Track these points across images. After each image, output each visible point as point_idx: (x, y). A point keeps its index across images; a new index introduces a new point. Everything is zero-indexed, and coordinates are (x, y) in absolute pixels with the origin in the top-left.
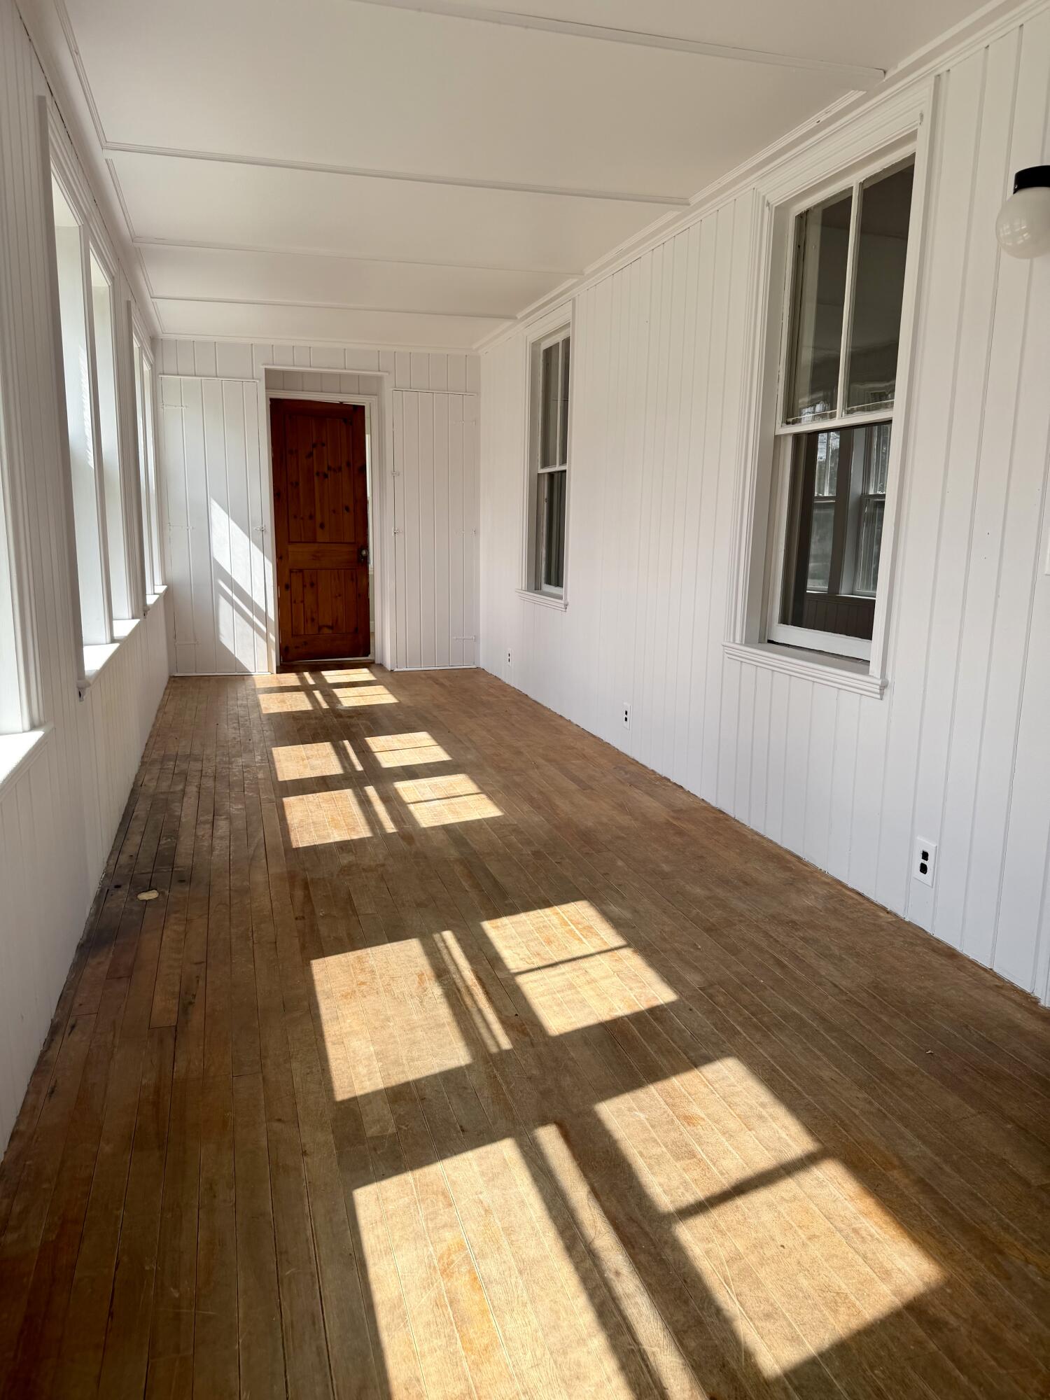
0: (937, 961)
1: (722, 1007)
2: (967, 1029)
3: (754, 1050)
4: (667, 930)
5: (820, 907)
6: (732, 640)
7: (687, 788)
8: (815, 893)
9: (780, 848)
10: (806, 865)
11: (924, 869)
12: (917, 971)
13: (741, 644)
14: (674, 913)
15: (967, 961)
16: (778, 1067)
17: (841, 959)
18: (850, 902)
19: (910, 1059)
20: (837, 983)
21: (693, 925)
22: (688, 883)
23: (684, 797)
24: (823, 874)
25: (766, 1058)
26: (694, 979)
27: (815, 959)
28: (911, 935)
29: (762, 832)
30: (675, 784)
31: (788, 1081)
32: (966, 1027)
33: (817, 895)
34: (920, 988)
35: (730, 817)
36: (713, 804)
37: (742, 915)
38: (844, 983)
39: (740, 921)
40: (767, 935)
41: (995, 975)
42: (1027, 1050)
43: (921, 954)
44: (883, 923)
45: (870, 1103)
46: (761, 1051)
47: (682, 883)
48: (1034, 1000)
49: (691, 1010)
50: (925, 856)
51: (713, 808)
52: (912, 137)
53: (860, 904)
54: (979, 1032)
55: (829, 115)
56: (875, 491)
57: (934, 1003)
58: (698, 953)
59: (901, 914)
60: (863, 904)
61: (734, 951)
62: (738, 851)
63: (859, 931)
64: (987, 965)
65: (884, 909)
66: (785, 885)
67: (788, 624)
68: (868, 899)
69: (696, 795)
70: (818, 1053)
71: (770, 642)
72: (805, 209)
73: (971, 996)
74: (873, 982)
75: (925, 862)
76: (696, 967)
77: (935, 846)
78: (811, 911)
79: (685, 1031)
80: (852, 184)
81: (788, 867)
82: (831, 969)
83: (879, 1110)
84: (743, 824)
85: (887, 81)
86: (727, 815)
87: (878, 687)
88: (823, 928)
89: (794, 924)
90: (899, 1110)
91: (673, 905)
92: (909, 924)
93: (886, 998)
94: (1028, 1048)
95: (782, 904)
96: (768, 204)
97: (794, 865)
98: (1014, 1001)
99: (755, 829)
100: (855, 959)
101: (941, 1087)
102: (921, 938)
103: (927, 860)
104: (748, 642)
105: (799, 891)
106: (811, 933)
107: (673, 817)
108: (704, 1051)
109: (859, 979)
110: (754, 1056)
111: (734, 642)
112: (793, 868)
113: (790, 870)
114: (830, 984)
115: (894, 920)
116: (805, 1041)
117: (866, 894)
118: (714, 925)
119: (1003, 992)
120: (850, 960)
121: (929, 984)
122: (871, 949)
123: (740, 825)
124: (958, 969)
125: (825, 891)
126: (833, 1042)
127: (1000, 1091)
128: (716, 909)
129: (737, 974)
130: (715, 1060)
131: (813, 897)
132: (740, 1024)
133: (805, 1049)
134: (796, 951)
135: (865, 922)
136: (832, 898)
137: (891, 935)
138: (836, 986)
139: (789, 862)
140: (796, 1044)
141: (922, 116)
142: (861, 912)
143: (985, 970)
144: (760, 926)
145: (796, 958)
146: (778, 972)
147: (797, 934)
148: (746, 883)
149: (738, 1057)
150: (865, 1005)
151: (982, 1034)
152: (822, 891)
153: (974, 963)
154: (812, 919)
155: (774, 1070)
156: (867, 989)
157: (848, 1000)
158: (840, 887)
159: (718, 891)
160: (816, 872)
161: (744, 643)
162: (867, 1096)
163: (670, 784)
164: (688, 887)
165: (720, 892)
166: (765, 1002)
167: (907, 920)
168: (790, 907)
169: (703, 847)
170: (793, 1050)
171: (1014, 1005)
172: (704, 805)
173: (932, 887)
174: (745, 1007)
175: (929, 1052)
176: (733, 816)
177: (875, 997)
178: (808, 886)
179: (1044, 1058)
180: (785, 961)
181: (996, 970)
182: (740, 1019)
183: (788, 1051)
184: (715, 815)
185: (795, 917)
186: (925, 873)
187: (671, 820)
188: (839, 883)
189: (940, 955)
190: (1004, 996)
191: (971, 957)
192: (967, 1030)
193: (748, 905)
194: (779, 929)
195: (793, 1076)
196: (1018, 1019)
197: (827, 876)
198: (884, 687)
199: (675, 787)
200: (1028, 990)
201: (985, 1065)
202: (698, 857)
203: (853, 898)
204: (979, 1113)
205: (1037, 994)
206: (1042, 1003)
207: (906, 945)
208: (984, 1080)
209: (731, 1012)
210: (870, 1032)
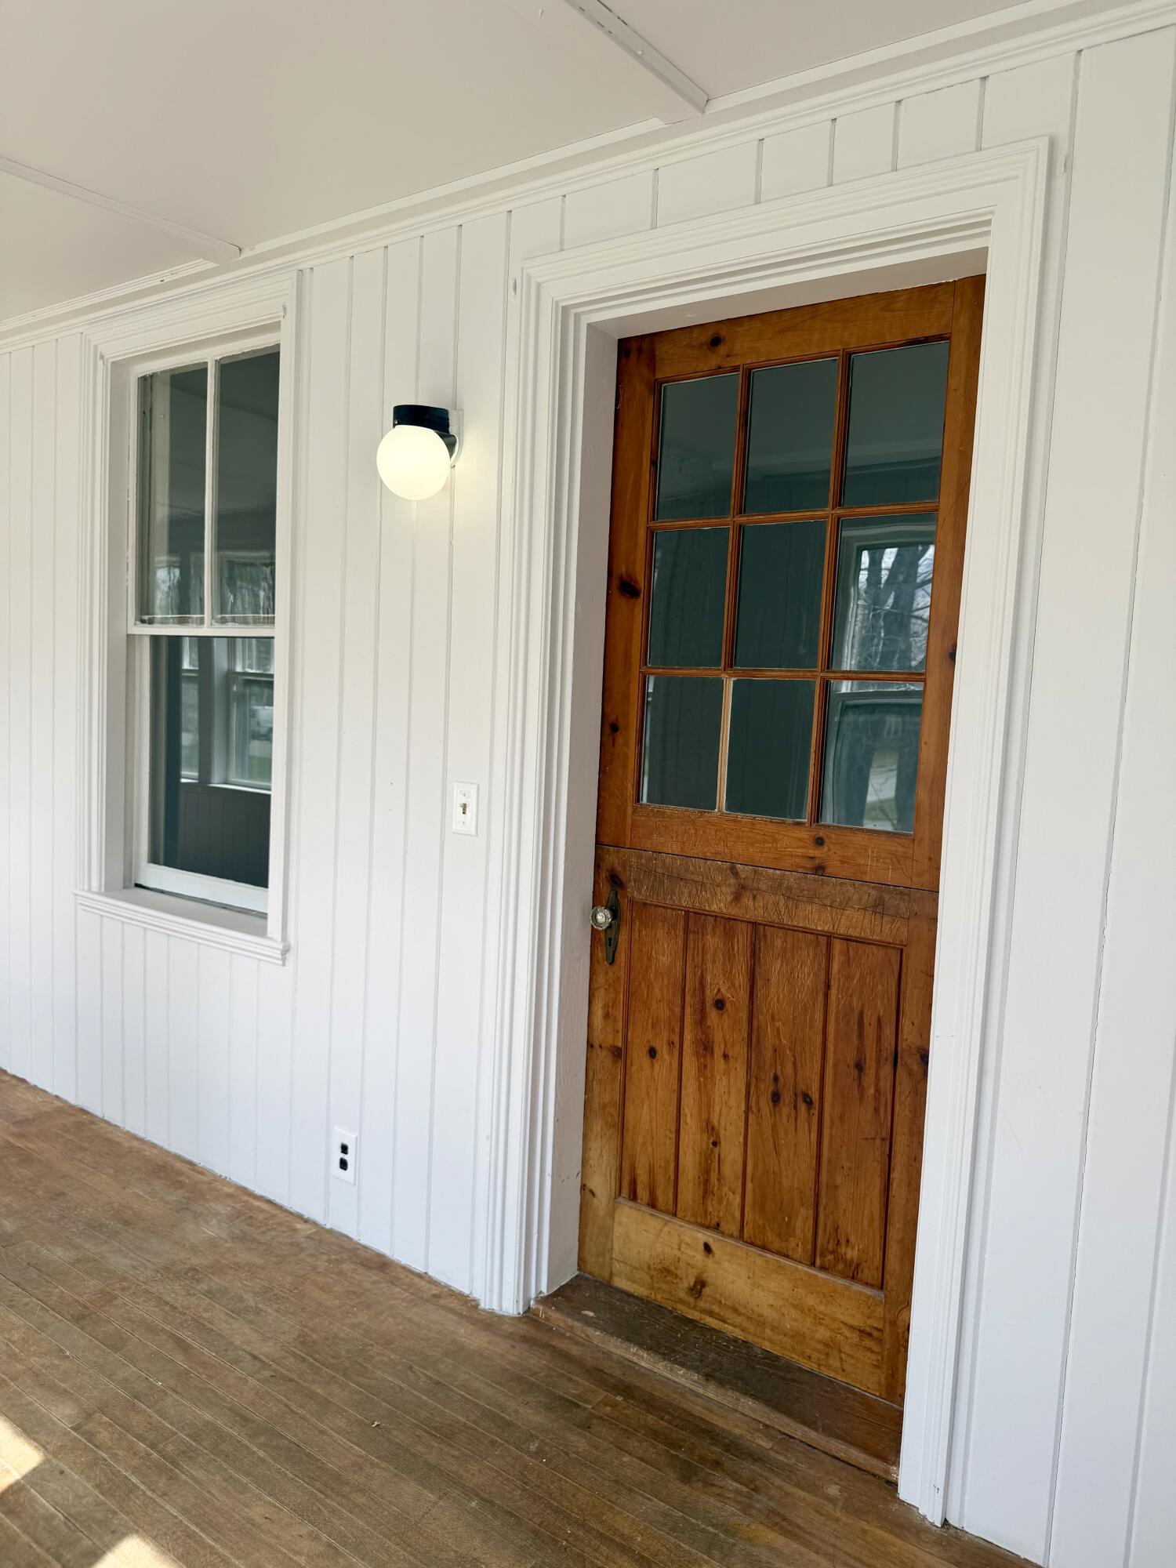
0: (368, 1278)
1: (108, 1449)
2: (412, 1371)
3: (158, 1508)
4: (15, 1338)
5: (224, 1235)
6: (86, 888)
7: (32, 1081)
8: (217, 1214)
9: (168, 1153)
10: (201, 1173)
11: (343, 1164)
12: (348, 1302)
13: (99, 893)
14: (27, 1304)
15: (399, 1270)
16: (194, 1528)
17: (258, 1312)
18: (261, 1217)
19: (356, 1444)
20: (256, 1353)
21: (56, 1318)
22: (43, 1245)
23: (29, 1096)
24: (224, 1181)
25: (175, 1517)
26: (62, 1414)
27: (226, 1322)
28: (335, 1248)
29: (141, 1134)
30: (14, 1077)
31: (210, 1546)
32: (411, 1368)
33: (219, 1218)
34: (353, 1327)
35: (97, 1117)
36: (72, 1101)
37: (125, 1279)
38: (266, 1349)
39: (123, 1289)
40: (161, 1301)
41: (432, 1281)
42: (477, 1378)
43: (349, 1275)
44: (302, 1240)
45: (317, 1538)
46: (168, 1507)
47: (35, 1246)
48: (473, 1303)
49: (62, 1472)
50: (344, 1149)
51: (72, 1107)
52: (275, 326)
53: (273, 1216)
54: (425, 1372)
55: (174, 277)
56: (243, 668)
57: (372, 1345)
58: (66, 1365)
59: (320, 1220)
60: (276, 1215)
61: (116, 1343)
62: (112, 1171)
63: (274, 1259)
64: (419, 1267)
65: (300, 1217)
66: (178, 1212)
67: (160, 864)
68: (280, 1207)
69: (47, 1089)
70: (244, 1480)
71: (138, 886)
72: (150, 373)
73: (409, 1320)
74: (299, 1336)
75: (345, 1157)
76: (65, 1390)
77: (355, 1136)
78: (213, 1244)
79: (54, 1517)
80: (206, 358)
81: (179, 1182)
82: (247, 1331)
83: (330, 1545)
84: (116, 1126)
85: (243, 259)
86: (92, 1115)
87: (279, 952)
88: (231, 1268)
89: (193, 1274)
90: (353, 1534)
91: (23, 1289)
92: (331, 1232)
93: (317, 1356)
94: (477, 1376)
95: (176, 1243)
96: (102, 357)
97: (188, 1177)
98: (452, 1311)
99: (132, 1131)
100: (275, 1306)
101: (396, 1475)
102: (347, 1250)
103: (346, 1153)
104: (109, 890)
105: (197, 1216)
106: (217, 1281)
107: (14, 1135)
108: (86, 1542)
109: (282, 1336)
110: (159, 1521)
111: (90, 890)
112: (187, 1181)
113: (182, 1185)
114: (248, 1356)
115: (314, 1230)
116: (225, 1466)
117: (278, 1201)
118: (86, 1308)
119: (442, 1301)
120: (269, 1310)
121: (363, 1317)
122: (292, 1284)
123: (110, 1129)
124: (392, 1283)
125: (229, 1208)
126: (261, 1454)
127: (456, 1453)
128: (86, 1278)
129: (124, 1383)
130: (104, 1553)
131: (214, 1222)
132: (136, 1471)
133: (226, 1480)
134: (201, 1317)
135: (281, 1243)
136: (238, 1218)
137: (312, 1255)
138: (255, 1358)
139: (180, 1173)
140: (214, 1475)
141: (285, 309)
142: (274, 1229)
143: (420, 1276)
144: (151, 1290)
145: (201, 1327)
146: (179, 1359)
147: (199, 1287)
148: (126, 1223)
149: (137, 1532)
150: (294, 1376)
151: (428, 1374)
152: (223, 1209)
153: (406, 1269)
154: (217, 1257)
155: (190, 1535)
156: (293, 1349)
157: (272, 1376)
158: (246, 1198)
159: (88, 1246)
160: (215, 1180)
161: (103, 890)
162: (311, 1528)
163: (7, 1078)
164: (44, 1252)
165: (90, 1247)
166: (165, 1419)
167: (328, 1226)
168: (188, 1245)
169: (63, 1177)
170: (210, 1489)
171: (455, 1318)
172: (60, 1104)
173: (355, 1185)
174: (140, 1438)
175: (376, 1423)
176: (100, 1116)
177: (303, 1360)
178: (207, 1205)
179: (494, 1385)
180: (186, 1336)
181: (431, 1273)
182: (135, 1462)
183: (204, 1492)
184: (75, 1119)
185: (195, 1261)
186: (345, 1169)
187: (11, 1140)
188: (245, 1191)
189: (370, 1268)
190: (443, 1307)
191: (404, 1262)
192: (412, 1374)
193: (132, 1258)
194: (177, 1287)
195: (216, 1535)
196: (462, 1337)
197: (230, 1184)
198: (285, 951)
199: (14, 1082)
200: (466, 1291)
201: (437, 1419)
202: (56, 1194)
203: (263, 1211)
204: (440, 1498)
205: (476, 1295)
206: (482, 1306)
207: (331, 1265)
208: (439, 1443)
209: (120, 1453)
210: (304, 1418)
